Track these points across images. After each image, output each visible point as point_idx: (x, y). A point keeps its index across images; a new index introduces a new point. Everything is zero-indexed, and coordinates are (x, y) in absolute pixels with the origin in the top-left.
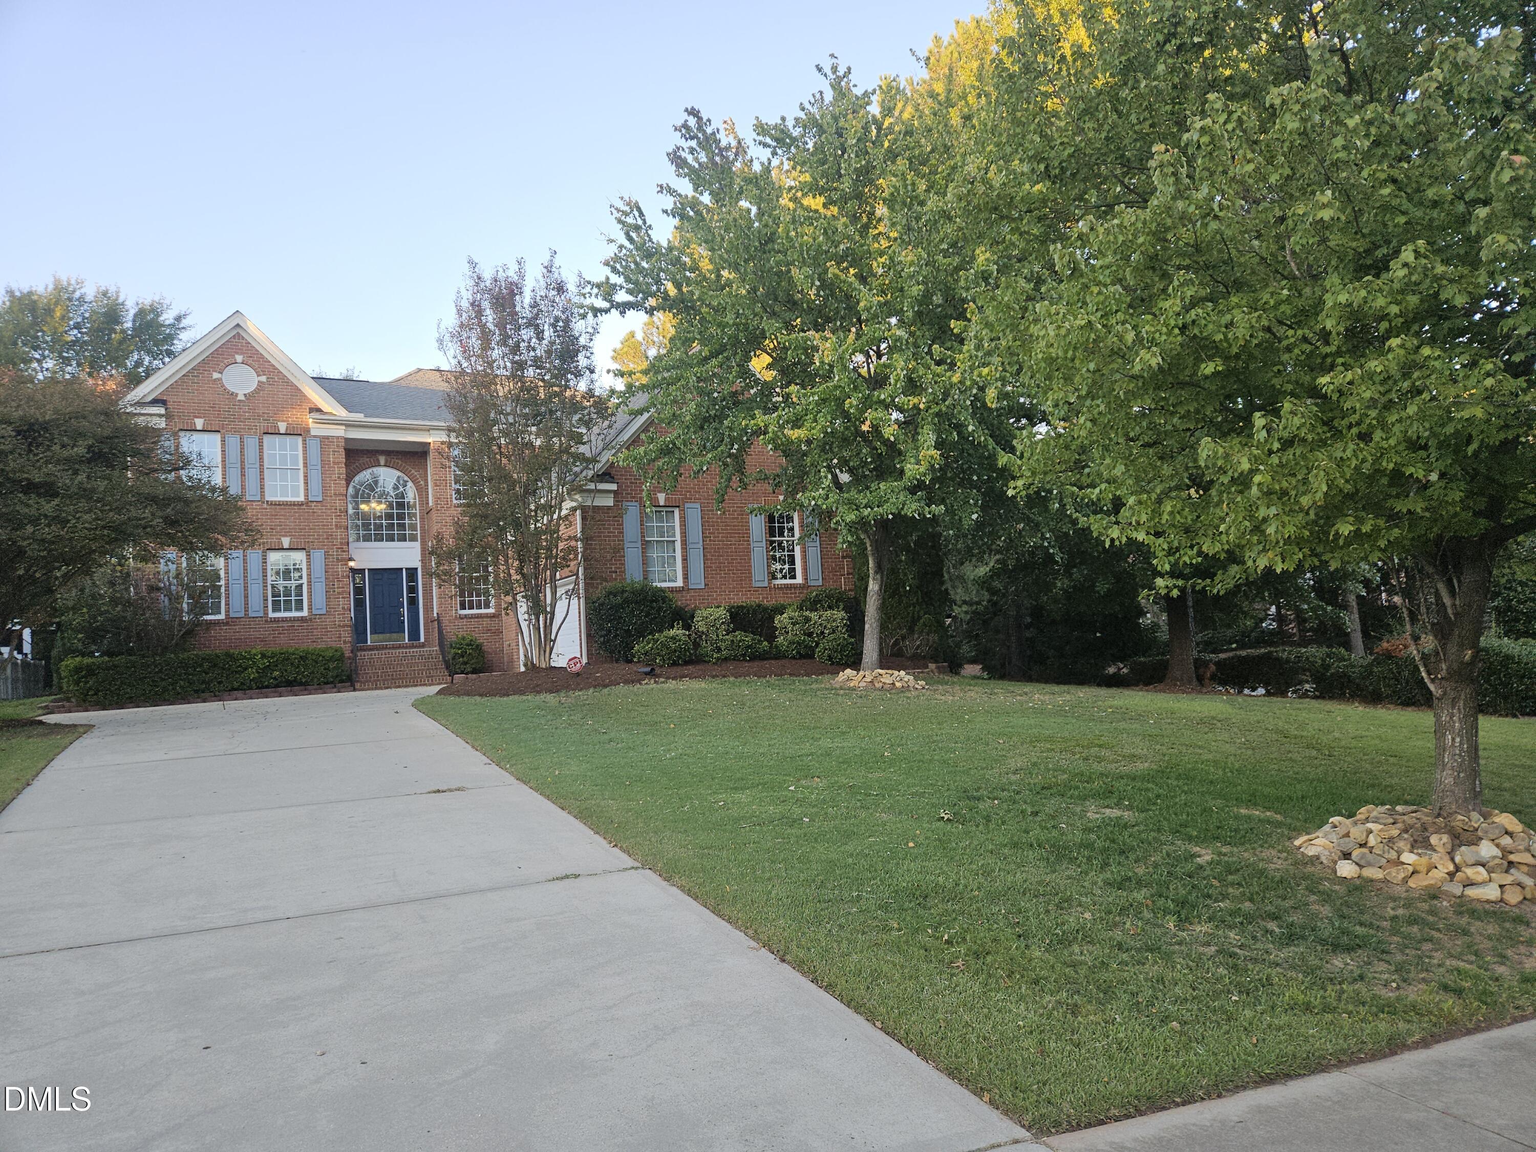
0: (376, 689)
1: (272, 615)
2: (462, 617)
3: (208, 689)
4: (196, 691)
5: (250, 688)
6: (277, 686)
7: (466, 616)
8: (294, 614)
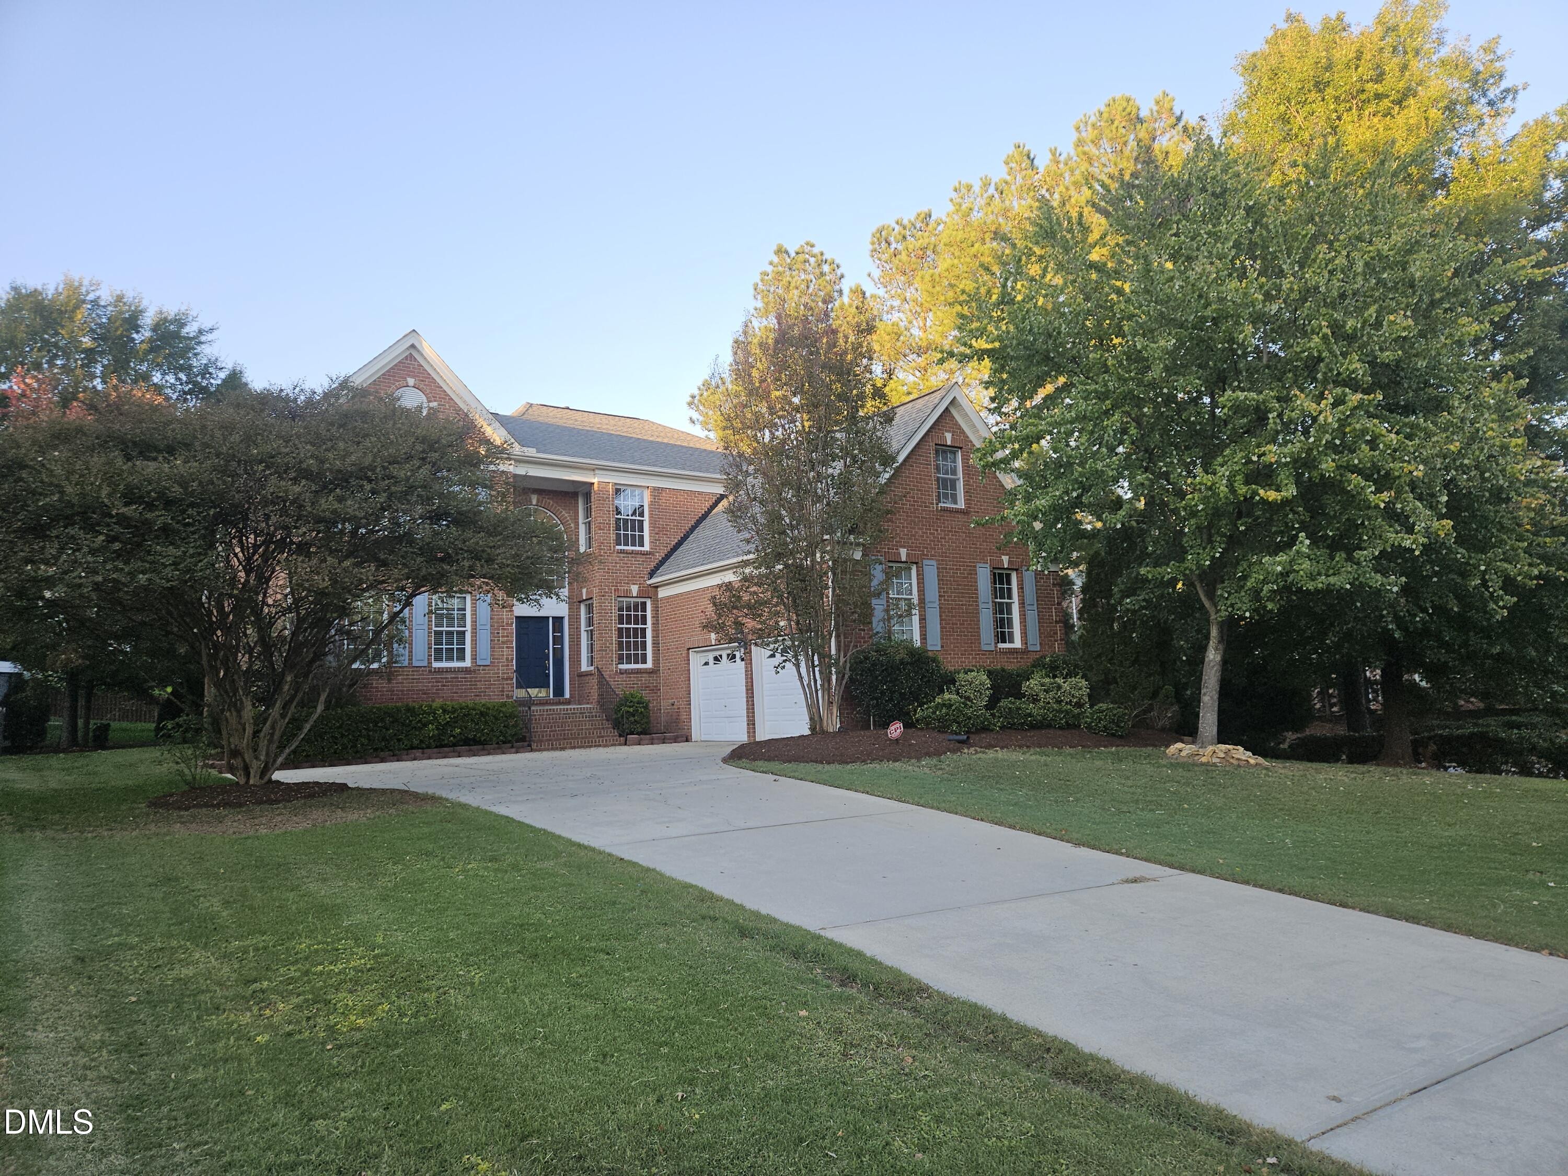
0: (552, 749)
1: (436, 665)
2: (622, 672)
3: (387, 748)
4: (376, 750)
5: (429, 747)
6: (454, 745)
7: (626, 672)
8: (455, 664)
